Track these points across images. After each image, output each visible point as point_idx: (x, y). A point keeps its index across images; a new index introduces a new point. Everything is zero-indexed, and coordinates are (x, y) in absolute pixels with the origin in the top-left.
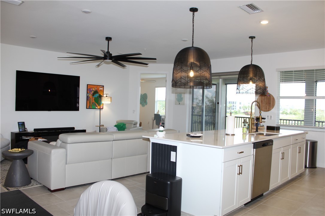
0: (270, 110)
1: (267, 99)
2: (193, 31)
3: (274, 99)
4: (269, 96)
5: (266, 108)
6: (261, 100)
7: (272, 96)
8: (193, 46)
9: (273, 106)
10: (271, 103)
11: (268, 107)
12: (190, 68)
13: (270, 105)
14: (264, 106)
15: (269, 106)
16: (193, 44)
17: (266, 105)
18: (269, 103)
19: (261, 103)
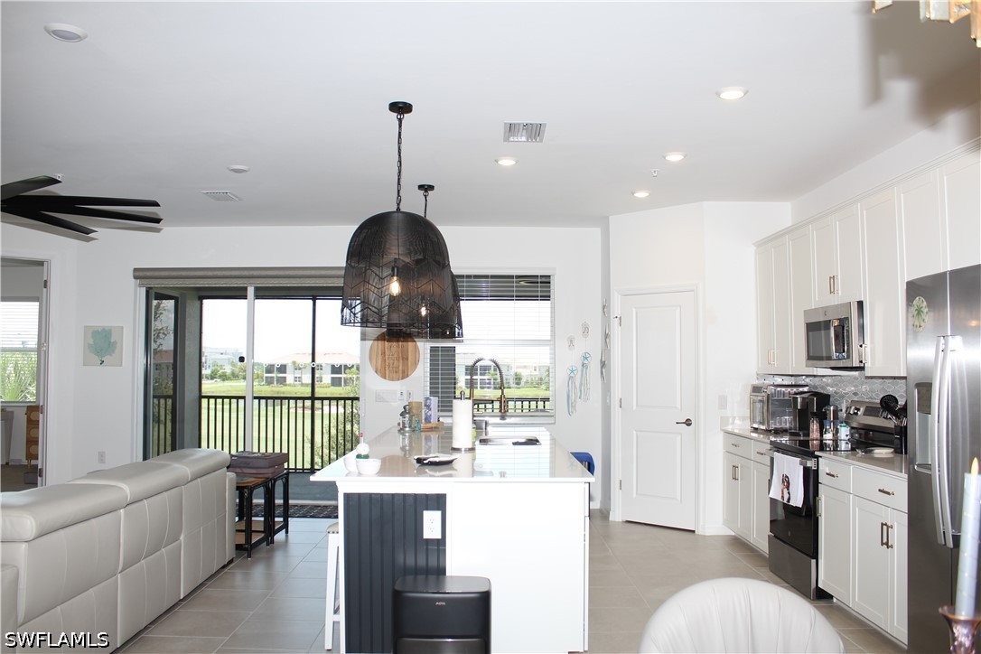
0: (407, 376)
1: (398, 347)
2: (400, 167)
3: (416, 347)
5: (397, 372)
8: (398, 209)
9: (416, 365)
10: (410, 358)
11: (401, 368)
12: (390, 272)
14: (391, 365)
15: (403, 364)
16: (398, 204)
17: (395, 362)
18: (403, 358)
19: (380, 357)
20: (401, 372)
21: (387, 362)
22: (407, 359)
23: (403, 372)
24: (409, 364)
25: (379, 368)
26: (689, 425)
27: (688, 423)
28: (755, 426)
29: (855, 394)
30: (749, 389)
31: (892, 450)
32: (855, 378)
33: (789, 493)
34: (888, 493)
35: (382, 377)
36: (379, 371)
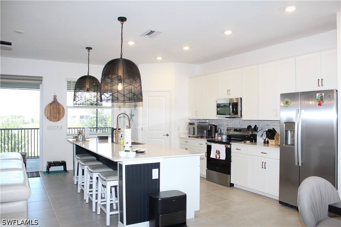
0: (60, 120)
1: (56, 108)
3: (63, 108)
4: (59, 105)
5: (56, 118)
6: (49, 109)
7: (62, 106)
8: (121, 58)
9: (63, 115)
10: (61, 113)
11: (57, 117)
13: (60, 115)
14: (54, 116)
15: (58, 115)
17: (55, 114)
18: (58, 113)
19: (49, 113)
20: (57, 118)
21: (52, 114)
22: (60, 113)
23: (59, 118)
24: (61, 115)
25: (49, 117)
26: (168, 136)
27: (167, 135)
28: (189, 135)
29: (227, 125)
30: (187, 124)
31: (250, 141)
32: (228, 120)
33: (219, 156)
34: (265, 153)
35: (50, 120)
36: (48, 118)
